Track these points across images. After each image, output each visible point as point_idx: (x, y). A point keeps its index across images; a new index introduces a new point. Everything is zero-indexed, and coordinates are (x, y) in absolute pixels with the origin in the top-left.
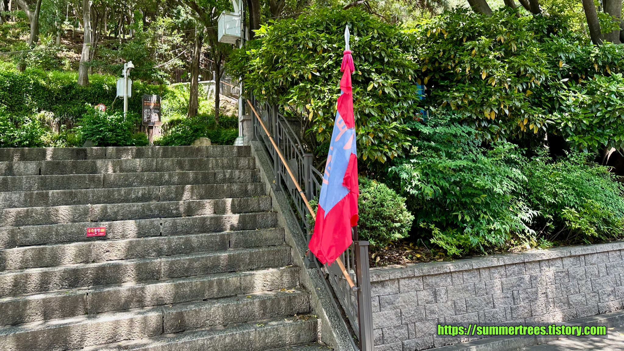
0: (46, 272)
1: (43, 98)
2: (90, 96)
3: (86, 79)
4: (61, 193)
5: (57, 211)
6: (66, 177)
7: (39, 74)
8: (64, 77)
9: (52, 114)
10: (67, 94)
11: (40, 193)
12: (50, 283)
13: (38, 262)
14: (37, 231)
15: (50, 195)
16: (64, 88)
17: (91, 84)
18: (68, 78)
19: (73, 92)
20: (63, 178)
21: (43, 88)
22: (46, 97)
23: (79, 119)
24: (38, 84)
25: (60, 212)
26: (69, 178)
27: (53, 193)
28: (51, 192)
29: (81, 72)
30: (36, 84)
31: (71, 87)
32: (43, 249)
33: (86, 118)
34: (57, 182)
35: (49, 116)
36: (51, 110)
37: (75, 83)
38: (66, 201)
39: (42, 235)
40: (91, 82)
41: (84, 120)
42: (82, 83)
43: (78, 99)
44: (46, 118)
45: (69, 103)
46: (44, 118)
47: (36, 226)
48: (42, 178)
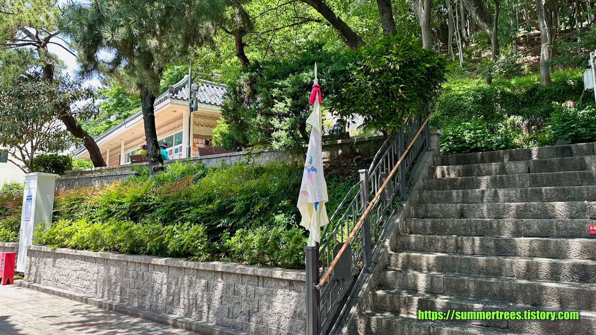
0: (554, 263)
1: (510, 104)
2: (555, 94)
3: (548, 79)
4: (554, 189)
5: (553, 207)
6: (556, 174)
7: (503, 84)
8: (526, 81)
9: (521, 118)
10: (531, 97)
11: (534, 189)
12: (560, 274)
13: (545, 252)
14: (538, 224)
15: (543, 192)
16: (528, 91)
17: (554, 82)
18: (530, 81)
19: (538, 93)
20: (553, 175)
21: (509, 95)
22: (513, 103)
23: (547, 119)
24: (505, 93)
25: (557, 208)
26: (558, 176)
27: (546, 190)
28: (543, 189)
29: (542, 72)
30: (503, 93)
31: (535, 89)
32: (547, 241)
33: (554, 117)
34: (548, 179)
35: (518, 119)
36: (518, 114)
37: (538, 85)
38: (560, 197)
39: (543, 228)
40: (553, 80)
41: (553, 118)
42: (544, 84)
43: (543, 100)
44: (516, 122)
45: (535, 106)
46: (514, 123)
47: (537, 220)
48: (532, 176)
